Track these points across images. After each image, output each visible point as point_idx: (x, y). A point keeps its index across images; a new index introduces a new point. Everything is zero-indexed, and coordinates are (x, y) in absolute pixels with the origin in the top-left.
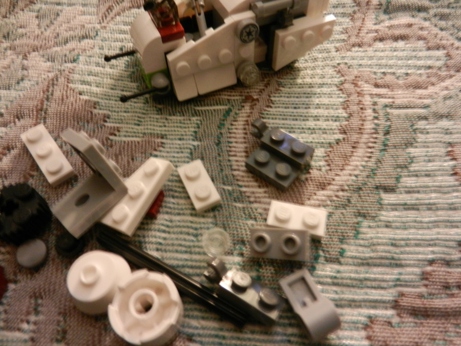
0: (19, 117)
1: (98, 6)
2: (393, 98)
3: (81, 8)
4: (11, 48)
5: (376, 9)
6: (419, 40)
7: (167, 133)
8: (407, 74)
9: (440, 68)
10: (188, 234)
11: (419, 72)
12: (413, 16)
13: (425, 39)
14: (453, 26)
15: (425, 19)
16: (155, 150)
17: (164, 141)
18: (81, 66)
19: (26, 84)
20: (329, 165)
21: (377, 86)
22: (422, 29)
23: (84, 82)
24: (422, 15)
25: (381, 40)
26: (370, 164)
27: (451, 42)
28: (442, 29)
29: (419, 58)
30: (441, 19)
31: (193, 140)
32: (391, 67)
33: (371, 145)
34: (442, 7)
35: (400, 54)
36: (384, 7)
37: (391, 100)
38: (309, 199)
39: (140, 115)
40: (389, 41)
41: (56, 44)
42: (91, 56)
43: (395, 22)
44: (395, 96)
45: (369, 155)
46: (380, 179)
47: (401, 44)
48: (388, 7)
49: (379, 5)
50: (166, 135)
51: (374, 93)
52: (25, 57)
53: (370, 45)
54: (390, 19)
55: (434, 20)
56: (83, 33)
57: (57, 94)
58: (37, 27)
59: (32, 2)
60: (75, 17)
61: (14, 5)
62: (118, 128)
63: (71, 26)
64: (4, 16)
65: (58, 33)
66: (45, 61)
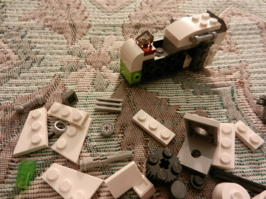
1: (124, 35)
3: (114, 37)
4: (87, 62)
7: (208, 106)
10: (254, 164)
17: (208, 111)
31: (223, 109)
39: (185, 97)
41: (112, 59)
50: (207, 107)
52: (100, 70)
58: (94, 49)
59: (84, 34)
60: (114, 42)
61: (74, 37)
62: (178, 105)
63: (115, 48)
64: (72, 44)
65: (109, 52)
66: (114, 73)
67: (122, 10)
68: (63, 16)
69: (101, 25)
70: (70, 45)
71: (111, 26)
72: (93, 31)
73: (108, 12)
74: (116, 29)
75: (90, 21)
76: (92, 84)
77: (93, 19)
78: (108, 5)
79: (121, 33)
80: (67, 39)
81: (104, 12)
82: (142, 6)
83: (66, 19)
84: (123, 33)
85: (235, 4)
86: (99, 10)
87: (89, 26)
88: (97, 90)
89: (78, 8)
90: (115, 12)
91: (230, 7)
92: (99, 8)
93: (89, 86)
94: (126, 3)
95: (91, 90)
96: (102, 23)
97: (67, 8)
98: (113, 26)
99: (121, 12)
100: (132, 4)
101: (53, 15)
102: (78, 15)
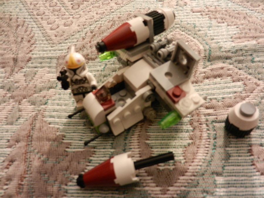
0: (18, 141)
1: (56, 68)
2: (216, 115)
3: (48, 69)
4: (12, 97)
5: (203, 59)
6: (228, 76)
8: (223, 98)
9: (241, 92)
11: (230, 96)
12: (224, 62)
13: (231, 76)
14: (246, 66)
15: (230, 64)
16: (91, 156)
17: (95, 150)
18: (49, 107)
19: (21, 120)
20: (185, 159)
21: (207, 108)
22: (229, 70)
23: (51, 117)
24: (228, 61)
25: (208, 78)
26: (207, 158)
27: (246, 76)
28: (240, 69)
29: (229, 88)
30: (239, 63)
31: (111, 149)
32: (214, 94)
33: (207, 146)
34: (239, 56)
35: (218, 86)
36: (208, 58)
37: (215, 117)
38: (176, 182)
39: (81, 134)
40: (212, 79)
41: (35, 92)
42: (54, 100)
43: (214, 66)
44: (218, 114)
45: (206, 152)
46: (213, 168)
47: (218, 80)
48: (210, 58)
49: (205, 57)
50: (96, 146)
51: (206, 113)
52: (20, 103)
53: (201, 82)
54: (211, 64)
55: (236, 64)
56: (49, 85)
57: (38, 125)
58: (25, 82)
59: (22, 68)
60: (45, 75)
61: (13, 71)
62: (70, 143)
63: (43, 80)
64: (8, 78)
65: (36, 85)
66: (31, 105)
67: (66, 41)
68: (12, 50)
69: (40, 58)
70: (5, 79)
71: (48, 59)
72: (32, 64)
73: (53, 44)
74: (52, 61)
75: (33, 54)
76: (6, 118)
77: (36, 52)
78: (56, 36)
79: (55, 65)
80: (5, 73)
81: (49, 44)
82: (86, 35)
83: (14, 53)
84: (57, 65)
85: (182, 28)
86: (47, 42)
87: (29, 59)
88: (7, 124)
89: (29, 41)
90: (60, 43)
91: (175, 31)
92: (47, 41)
93: (2, 120)
94: (74, 32)
95: (2, 124)
96: (41, 55)
97: (20, 42)
98: (50, 59)
99: (65, 43)
100: (79, 33)
101: (5, 49)
102: (25, 49)
